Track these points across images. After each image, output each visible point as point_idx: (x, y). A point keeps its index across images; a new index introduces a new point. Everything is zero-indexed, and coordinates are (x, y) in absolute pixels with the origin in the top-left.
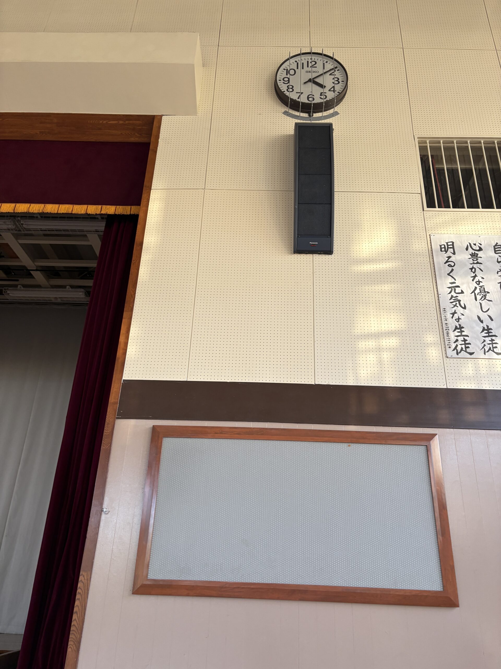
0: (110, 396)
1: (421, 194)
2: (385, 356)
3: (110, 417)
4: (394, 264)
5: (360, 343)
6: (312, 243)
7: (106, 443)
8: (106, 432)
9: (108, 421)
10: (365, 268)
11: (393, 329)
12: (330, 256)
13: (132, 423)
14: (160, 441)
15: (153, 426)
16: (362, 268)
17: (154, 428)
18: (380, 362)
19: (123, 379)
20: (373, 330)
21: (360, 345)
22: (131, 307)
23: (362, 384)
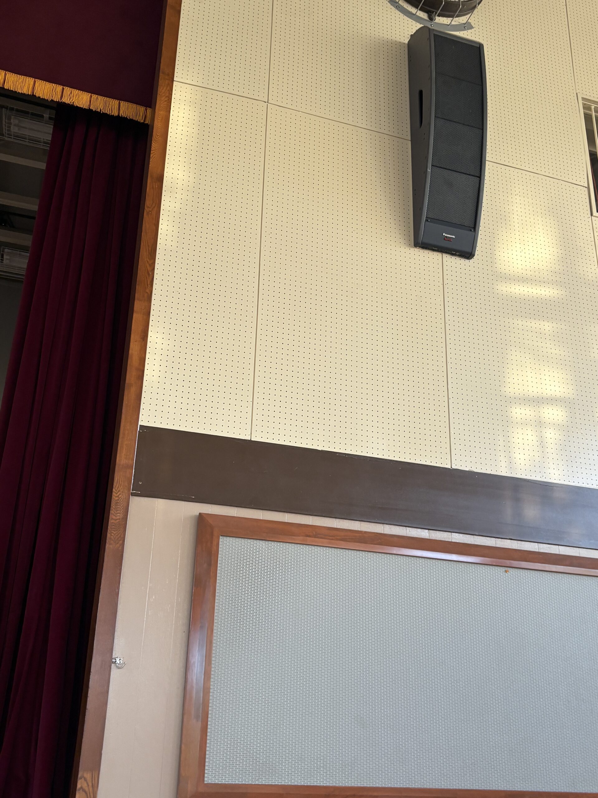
0: (118, 452)
1: (588, 188)
2: (548, 435)
3: (119, 491)
4: (556, 292)
5: (514, 410)
6: (446, 235)
7: (115, 539)
8: (114, 517)
9: (117, 498)
10: (517, 291)
11: (558, 394)
12: (467, 261)
13: (160, 504)
14: (215, 543)
15: (200, 514)
16: (512, 290)
17: (201, 519)
18: (542, 443)
19: (139, 424)
20: (531, 391)
21: (514, 413)
22: (147, 293)
23: (518, 476)
